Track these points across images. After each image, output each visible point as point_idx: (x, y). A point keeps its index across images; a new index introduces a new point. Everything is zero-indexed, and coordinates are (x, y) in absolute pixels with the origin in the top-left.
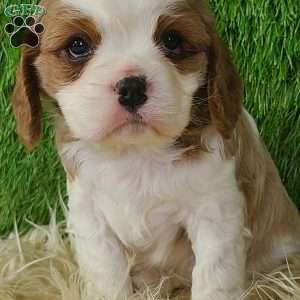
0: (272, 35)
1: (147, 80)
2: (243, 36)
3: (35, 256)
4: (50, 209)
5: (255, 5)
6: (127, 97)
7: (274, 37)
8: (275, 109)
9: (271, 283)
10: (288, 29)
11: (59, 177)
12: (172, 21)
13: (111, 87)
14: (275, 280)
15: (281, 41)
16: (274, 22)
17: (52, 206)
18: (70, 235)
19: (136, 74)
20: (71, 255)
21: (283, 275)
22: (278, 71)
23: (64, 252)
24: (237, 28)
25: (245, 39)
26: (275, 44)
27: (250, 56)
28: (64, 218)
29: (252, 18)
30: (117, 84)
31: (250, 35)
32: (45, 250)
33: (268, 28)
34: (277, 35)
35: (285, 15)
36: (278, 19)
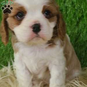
3: (4, 75)
6: (35, 29)
9: (72, 83)
12: (47, 7)
14: (73, 83)
18: (14, 69)
19: (37, 23)
20: (14, 75)
21: (76, 81)
23: (12, 74)
32: (7, 74)
34: (74, 11)
35: (76, 6)
36: (74, 7)
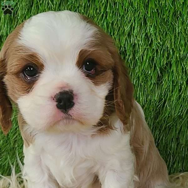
0: (147, 55)
1: (74, 92)
2: (129, 56)
4: (12, 166)
5: (136, 37)
7: (148, 56)
8: (150, 101)
10: (157, 51)
11: (16, 146)
13: (52, 97)
15: (153, 59)
16: (149, 47)
17: (13, 164)
22: (152, 77)
24: (126, 51)
25: (131, 57)
26: (149, 60)
27: (134, 68)
28: (20, 171)
29: (135, 45)
30: (55, 96)
31: (134, 55)
33: (144, 51)
34: (150, 54)
35: (155, 42)
36: (150, 45)
